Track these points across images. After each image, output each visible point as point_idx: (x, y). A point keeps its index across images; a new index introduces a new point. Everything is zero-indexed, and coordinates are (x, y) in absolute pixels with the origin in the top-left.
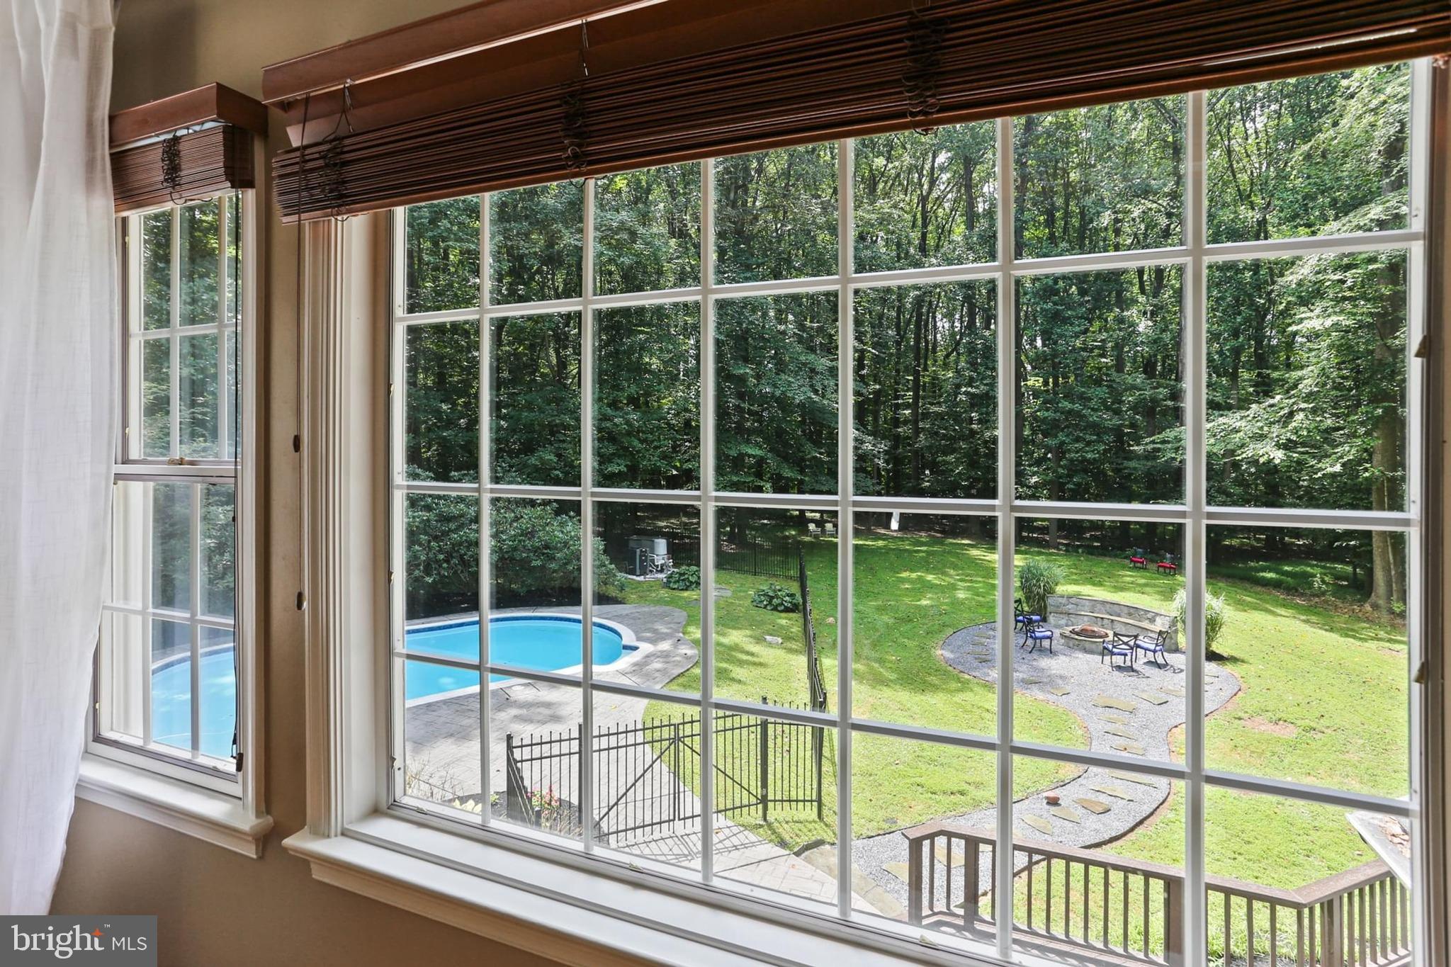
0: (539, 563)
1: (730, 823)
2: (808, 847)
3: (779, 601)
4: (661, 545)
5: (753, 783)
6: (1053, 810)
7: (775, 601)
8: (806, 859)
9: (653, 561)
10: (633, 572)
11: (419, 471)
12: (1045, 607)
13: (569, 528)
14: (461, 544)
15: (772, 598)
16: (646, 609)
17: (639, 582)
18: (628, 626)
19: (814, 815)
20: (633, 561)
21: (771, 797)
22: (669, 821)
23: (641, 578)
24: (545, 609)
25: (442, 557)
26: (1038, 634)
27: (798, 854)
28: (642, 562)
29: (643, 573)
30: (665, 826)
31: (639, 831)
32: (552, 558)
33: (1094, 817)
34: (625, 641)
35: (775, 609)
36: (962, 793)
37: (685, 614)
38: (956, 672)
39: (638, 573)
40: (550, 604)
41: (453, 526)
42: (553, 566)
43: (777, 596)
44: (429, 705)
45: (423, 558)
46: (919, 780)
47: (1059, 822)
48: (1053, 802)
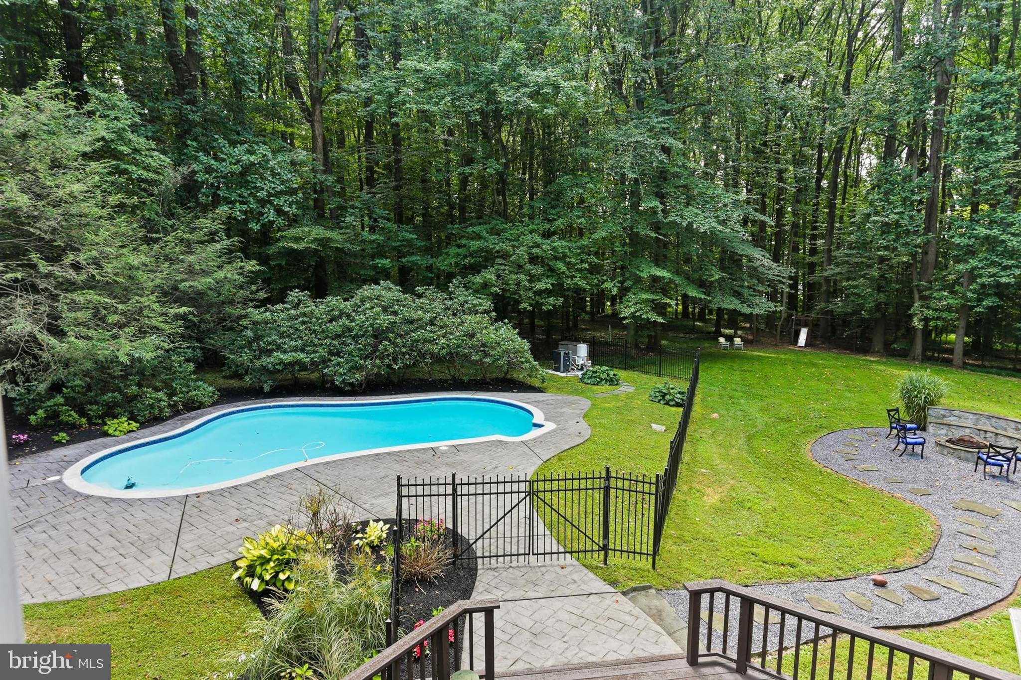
0: (477, 358)
1: (575, 562)
2: (635, 589)
3: (671, 397)
4: (583, 350)
6: (878, 591)
7: (668, 397)
8: (630, 599)
9: (575, 361)
10: (557, 369)
11: (391, 286)
12: (925, 417)
13: (502, 332)
14: (418, 341)
15: (665, 394)
16: (560, 398)
17: (562, 377)
18: (541, 409)
19: (650, 566)
20: (557, 360)
21: (611, 546)
22: (525, 554)
23: (564, 375)
24: (481, 393)
25: (404, 350)
26: (909, 440)
27: (624, 594)
28: (565, 361)
29: (566, 370)
30: (521, 558)
31: (501, 559)
32: (487, 355)
33: (918, 603)
34: (535, 421)
35: (667, 403)
36: (792, 566)
37: (590, 403)
38: (820, 466)
39: (562, 369)
40: (487, 390)
41: (413, 327)
42: (488, 360)
43: (669, 394)
45: (391, 350)
46: (754, 550)
47: (880, 602)
48: (881, 584)
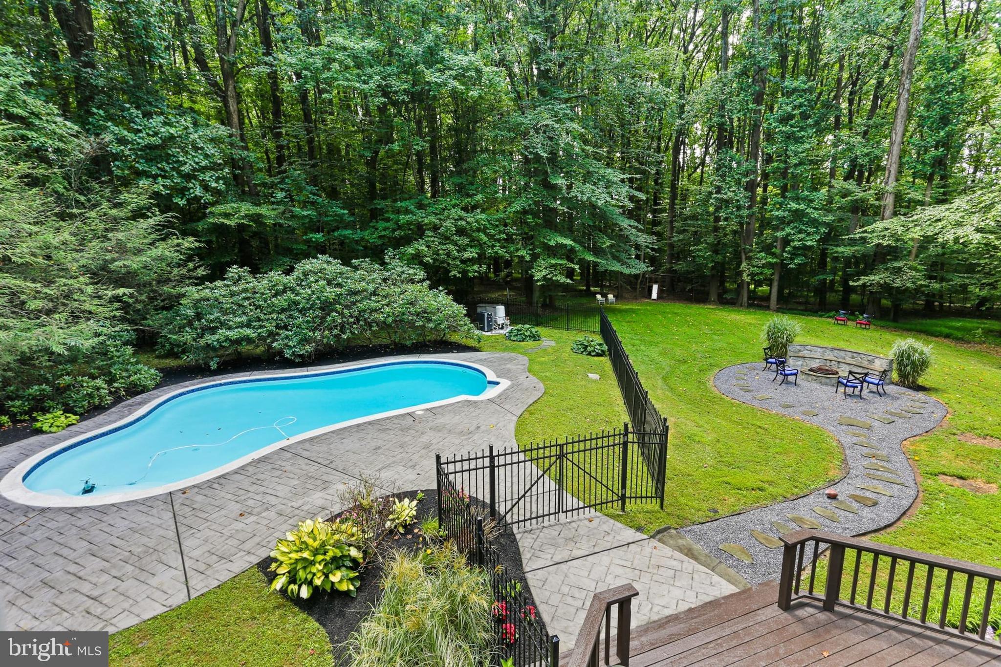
0: (421, 323)
1: (598, 514)
2: (659, 532)
3: (592, 349)
4: (501, 310)
5: (616, 486)
6: (834, 502)
7: (589, 349)
8: (659, 541)
9: (496, 321)
10: (482, 329)
11: (331, 259)
12: (786, 351)
13: (441, 299)
14: (364, 311)
15: (587, 346)
16: (498, 355)
17: (488, 336)
18: (488, 367)
19: (657, 507)
20: (482, 322)
21: (628, 495)
22: (555, 513)
23: (489, 333)
24: (425, 356)
25: (352, 320)
26: (787, 372)
27: (652, 537)
28: (488, 322)
29: (490, 330)
30: (552, 517)
31: (534, 521)
32: (430, 320)
33: (866, 509)
34: (489, 379)
35: (589, 354)
36: (761, 489)
37: (526, 358)
38: (729, 399)
39: (486, 329)
40: (429, 352)
41: (358, 298)
42: (431, 325)
43: (590, 346)
44: (358, 425)
45: (339, 321)
46: (726, 479)
47: (842, 513)
48: (832, 497)
